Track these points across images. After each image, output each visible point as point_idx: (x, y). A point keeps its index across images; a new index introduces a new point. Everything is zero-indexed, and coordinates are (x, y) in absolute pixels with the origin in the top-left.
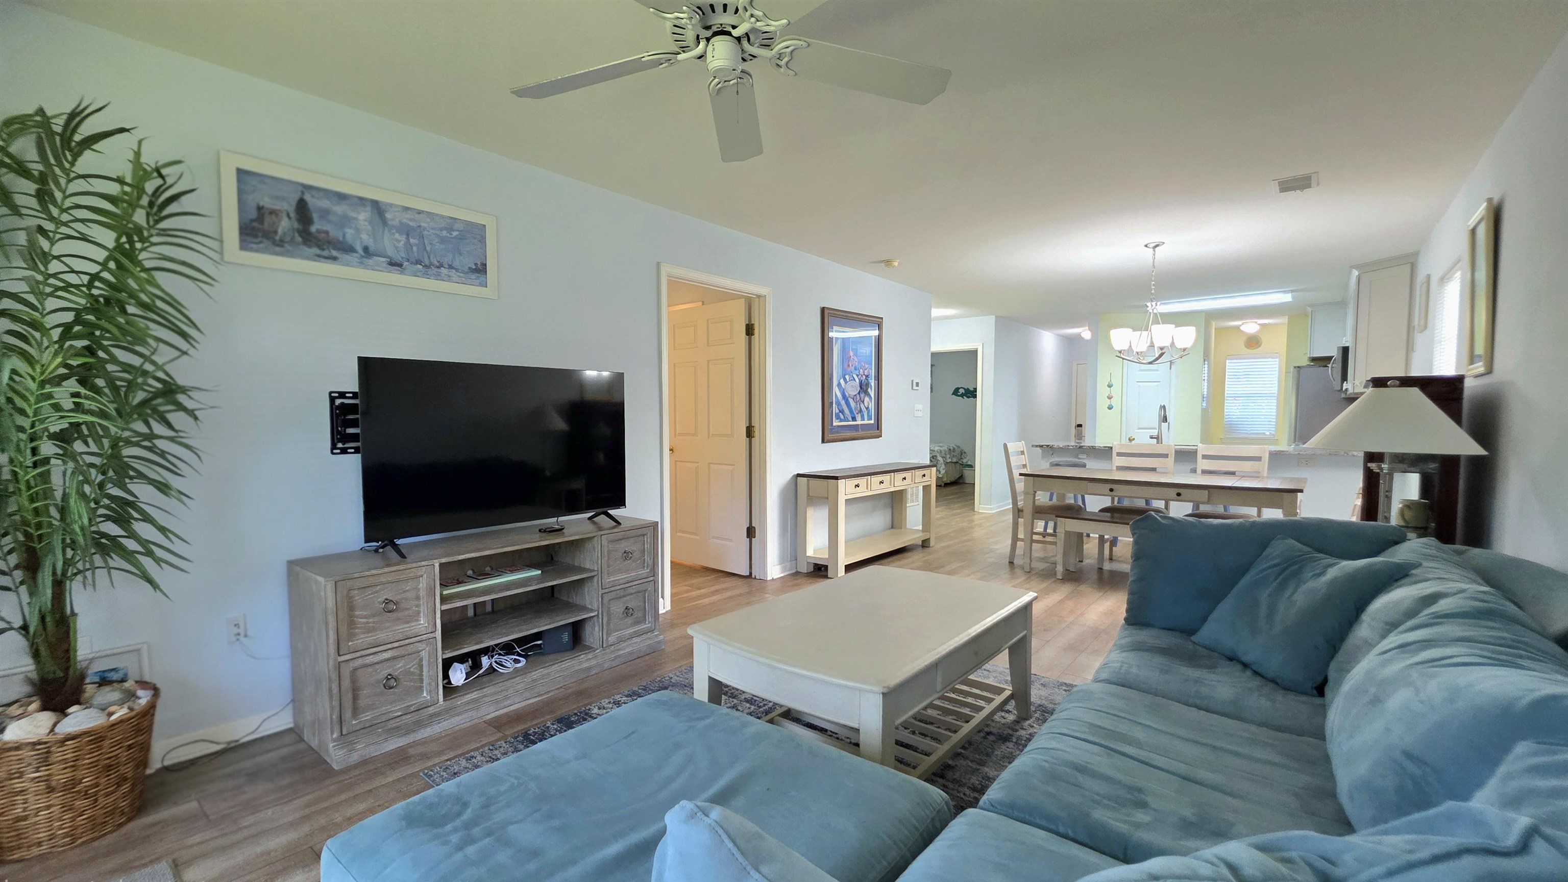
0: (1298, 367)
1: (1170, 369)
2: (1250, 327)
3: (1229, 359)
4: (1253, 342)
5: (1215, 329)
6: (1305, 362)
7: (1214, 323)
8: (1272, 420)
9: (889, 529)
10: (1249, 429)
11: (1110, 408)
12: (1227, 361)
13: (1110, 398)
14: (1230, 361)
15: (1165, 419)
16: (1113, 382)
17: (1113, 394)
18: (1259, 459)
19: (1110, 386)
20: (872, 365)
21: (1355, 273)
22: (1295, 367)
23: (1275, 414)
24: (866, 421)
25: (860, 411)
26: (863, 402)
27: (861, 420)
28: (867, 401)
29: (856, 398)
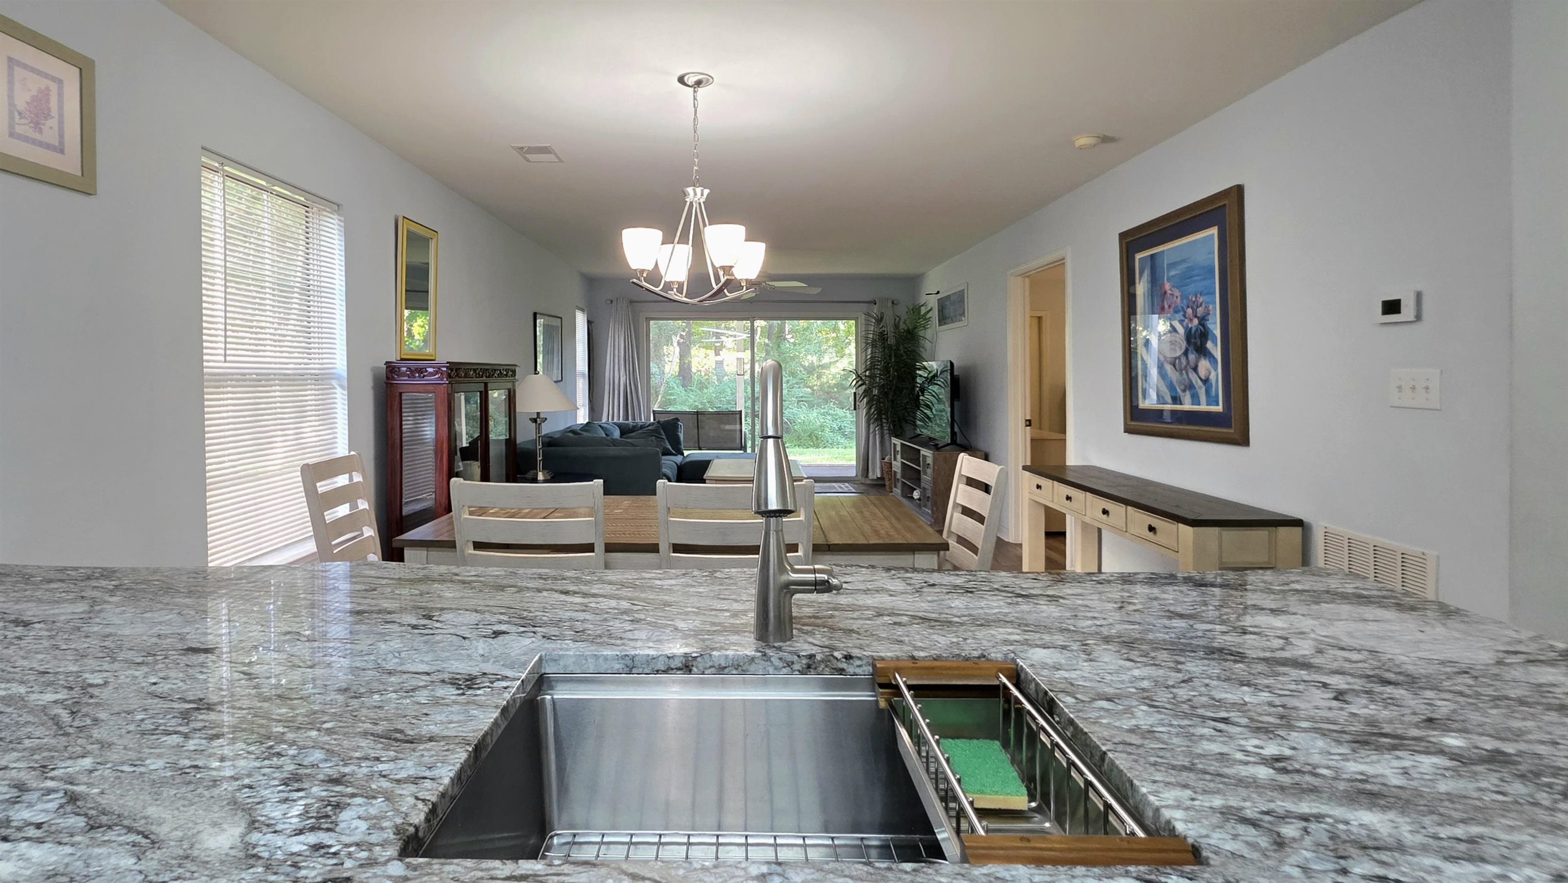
24: (1203, 407)
25: (1190, 387)
26: (1195, 369)
27: (1192, 404)
28: (1204, 364)
29: (1180, 362)
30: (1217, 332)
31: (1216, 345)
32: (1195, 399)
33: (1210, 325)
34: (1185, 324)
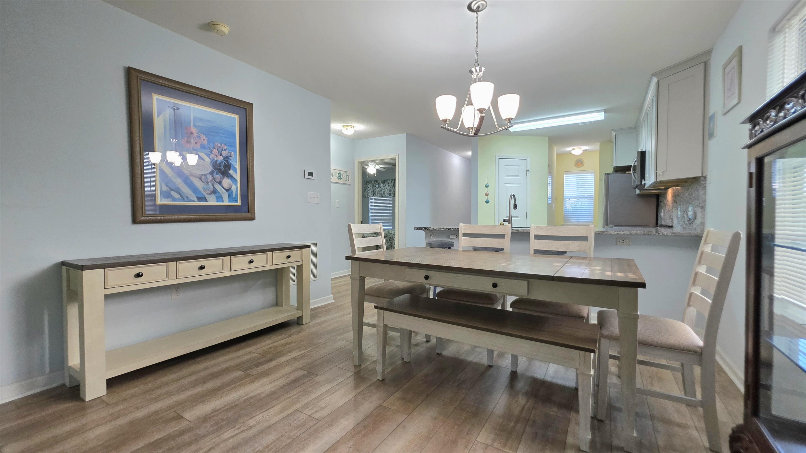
0: (608, 174)
1: (527, 175)
2: (577, 151)
3: (565, 174)
4: (579, 163)
5: (557, 155)
6: (611, 170)
7: (555, 149)
8: (591, 213)
9: (272, 306)
10: (578, 219)
11: (487, 202)
12: (565, 175)
13: (487, 195)
14: (566, 175)
15: (515, 207)
16: (489, 184)
17: (489, 192)
18: (585, 239)
19: (487, 186)
20: (235, 146)
21: (655, 80)
22: (606, 174)
23: (593, 207)
24: (226, 203)
25: (214, 192)
26: (220, 183)
27: (217, 202)
28: (226, 182)
29: (206, 178)
30: (238, 167)
31: (236, 173)
32: (220, 198)
33: (232, 161)
34: (211, 157)
